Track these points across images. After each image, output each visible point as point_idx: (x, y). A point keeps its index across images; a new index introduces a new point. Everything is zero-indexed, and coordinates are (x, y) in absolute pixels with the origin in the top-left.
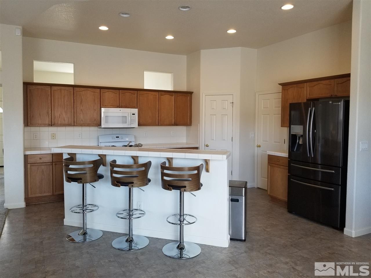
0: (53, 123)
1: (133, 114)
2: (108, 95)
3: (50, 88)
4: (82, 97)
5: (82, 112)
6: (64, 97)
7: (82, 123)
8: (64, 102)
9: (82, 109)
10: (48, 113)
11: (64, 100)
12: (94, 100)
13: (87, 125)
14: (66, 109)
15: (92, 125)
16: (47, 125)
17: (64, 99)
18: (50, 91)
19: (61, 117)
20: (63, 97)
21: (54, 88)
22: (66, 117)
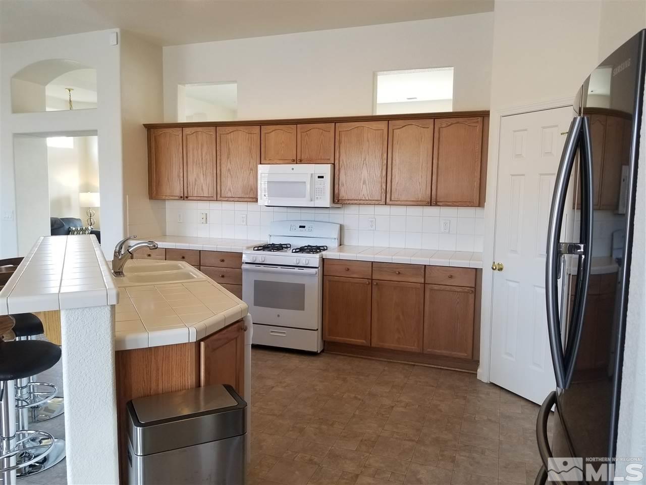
0: (186, 195)
1: (319, 177)
2: (275, 136)
3: (181, 132)
4: (230, 146)
5: (230, 173)
6: (202, 145)
7: (229, 195)
8: (202, 155)
9: (230, 168)
10: (179, 176)
11: (202, 153)
12: (250, 149)
13: (237, 199)
14: (204, 168)
15: (246, 200)
16: (177, 198)
17: (202, 149)
18: (181, 135)
19: (197, 183)
20: (200, 146)
21: (187, 131)
22: (205, 182)
